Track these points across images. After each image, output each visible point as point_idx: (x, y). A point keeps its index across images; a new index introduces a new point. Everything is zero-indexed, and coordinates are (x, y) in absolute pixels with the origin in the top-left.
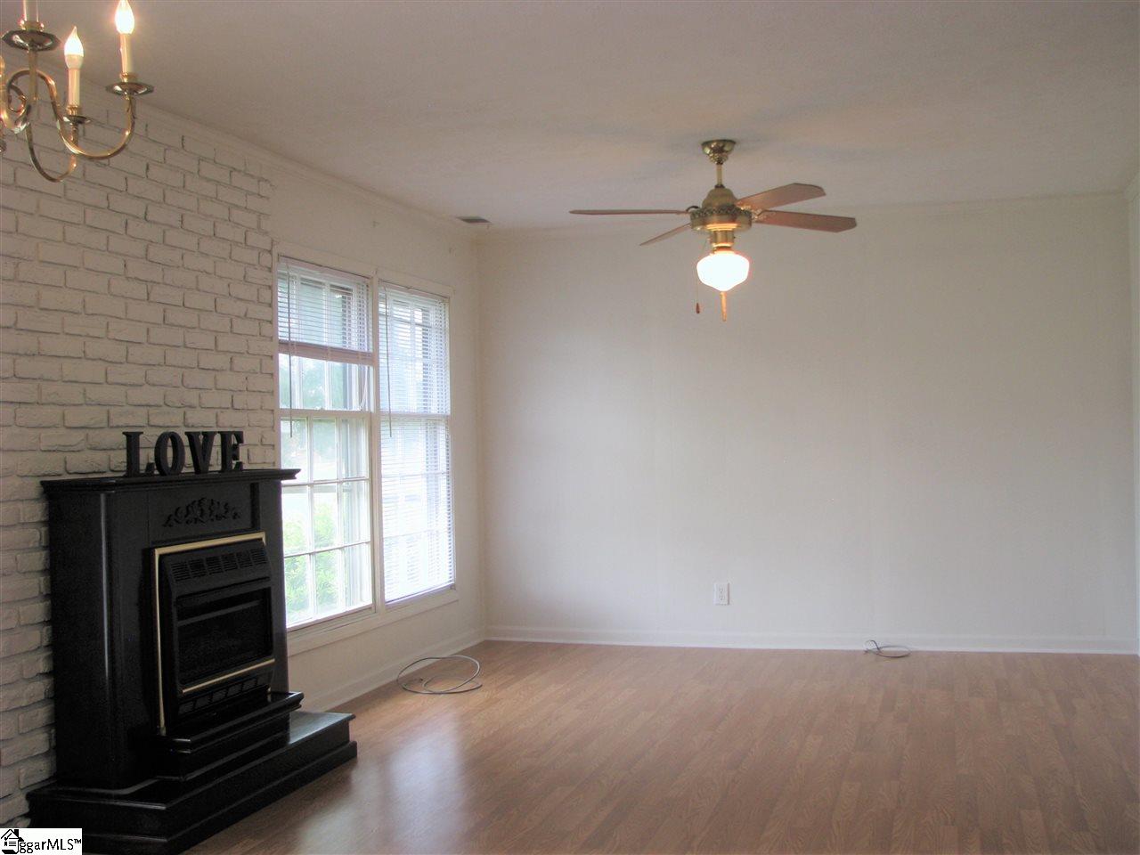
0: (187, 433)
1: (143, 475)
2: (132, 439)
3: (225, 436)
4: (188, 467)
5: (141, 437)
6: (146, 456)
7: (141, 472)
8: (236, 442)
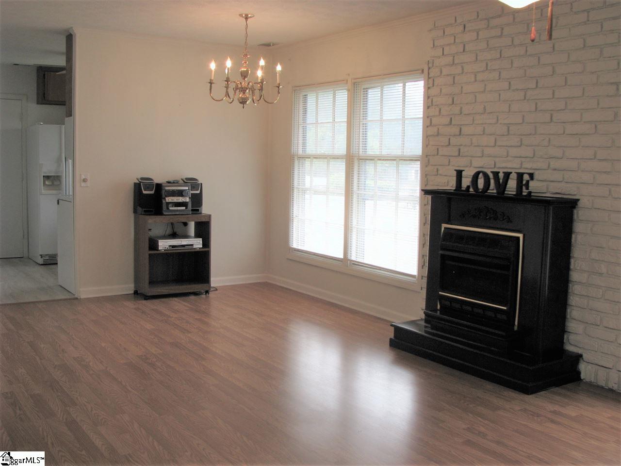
0: (492, 172)
1: (463, 191)
2: (459, 174)
3: (520, 176)
4: (493, 190)
5: (463, 172)
6: (466, 182)
7: (462, 189)
8: (529, 179)
